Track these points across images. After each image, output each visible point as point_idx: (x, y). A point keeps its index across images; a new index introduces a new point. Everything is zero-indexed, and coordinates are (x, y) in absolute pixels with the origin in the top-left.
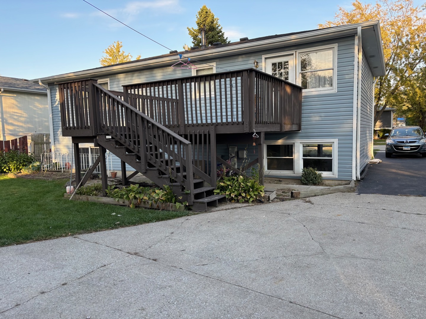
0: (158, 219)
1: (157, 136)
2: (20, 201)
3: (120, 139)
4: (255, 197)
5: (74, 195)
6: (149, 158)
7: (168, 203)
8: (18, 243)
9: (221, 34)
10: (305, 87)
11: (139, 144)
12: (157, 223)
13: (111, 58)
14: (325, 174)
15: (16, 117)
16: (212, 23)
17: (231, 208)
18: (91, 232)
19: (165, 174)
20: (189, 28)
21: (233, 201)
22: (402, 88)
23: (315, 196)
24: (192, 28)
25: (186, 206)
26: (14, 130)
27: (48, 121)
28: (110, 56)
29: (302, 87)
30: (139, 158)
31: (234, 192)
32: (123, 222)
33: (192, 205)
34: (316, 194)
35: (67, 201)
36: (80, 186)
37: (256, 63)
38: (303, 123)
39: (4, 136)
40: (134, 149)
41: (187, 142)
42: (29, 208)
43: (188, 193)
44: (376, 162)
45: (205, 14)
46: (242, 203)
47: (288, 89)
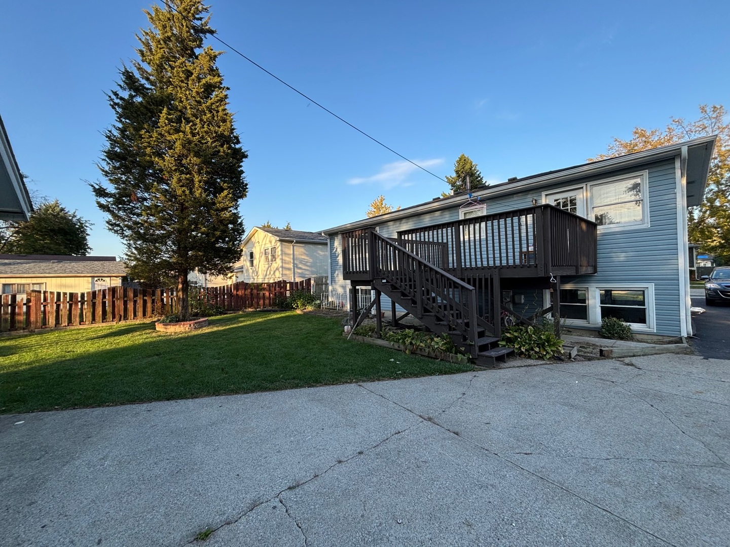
0: (442, 373)
1: (430, 280)
2: (307, 337)
3: (396, 283)
4: (552, 353)
5: (351, 335)
6: (426, 303)
7: (448, 353)
8: (310, 386)
9: (479, 178)
10: (601, 223)
11: (415, 288)
12: (440, 376)
13: (375, 210)
14: (635, 326)
15: (303, 262)
16: (471, 169)
17: (525, 366)
18: (374, 381)
19: (442, 321)
20: (447, 176)
21: (523, 356)
22: (711, 221)
23: (634, 356)
24: (450, 176)
25: (469, 359)
26: (302, 273)
27: (327, 266)
28: (375, 208)
29: (596, 223)
30: (414, 302)
31: (524, 346)
32: (405, 373)
33: (476, 359)
34: (636, 354)
35: (345, 341)
36: (356, 327)
37: (534, 202)
38: (599, 265)
39: (294, 278)
40: (410, 293)
41: (471, 287)
42: (314, 345)
43: (472, 345)
44: (698, 312)
45: (463, 161)
46: (535, 359)
47: (584, 226)
